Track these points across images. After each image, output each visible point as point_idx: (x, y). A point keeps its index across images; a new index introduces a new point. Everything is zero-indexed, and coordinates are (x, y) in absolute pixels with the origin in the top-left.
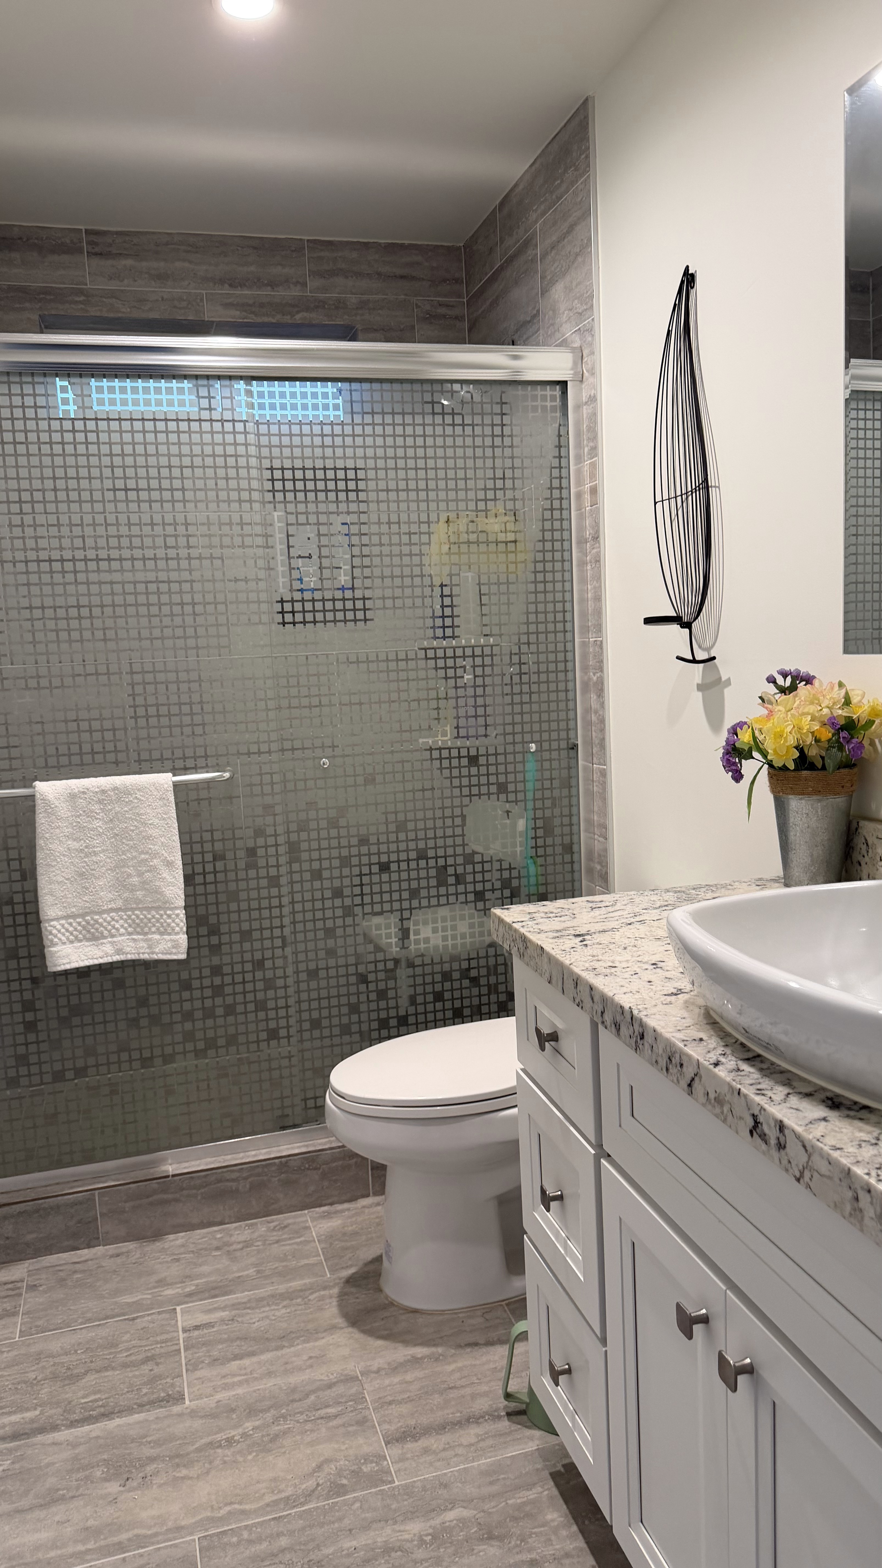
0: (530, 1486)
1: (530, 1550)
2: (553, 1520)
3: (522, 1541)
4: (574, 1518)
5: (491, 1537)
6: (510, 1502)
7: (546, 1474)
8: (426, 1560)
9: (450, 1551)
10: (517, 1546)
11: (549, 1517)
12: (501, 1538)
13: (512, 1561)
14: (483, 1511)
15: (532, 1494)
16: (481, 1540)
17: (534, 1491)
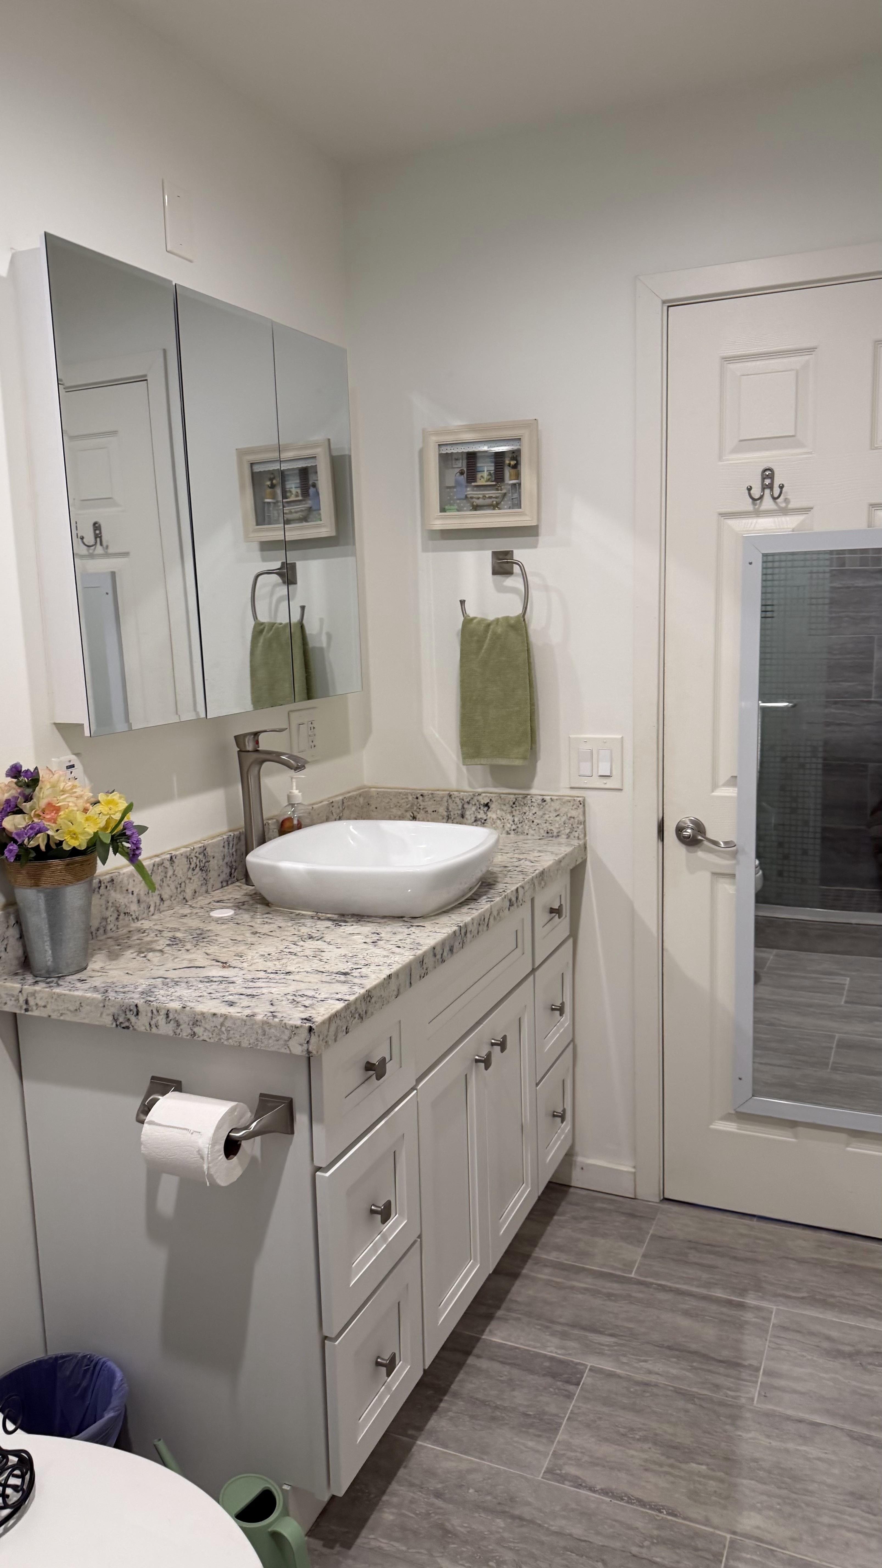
0: (379, 1551)
1: (432, 1505)
2: (393, 1514)
3: (430, 1514)
4: (376, 1504)
5: (447, 1531)
6: (404, 1548)
7: (353, 1552)
8: (510, 1549)
9: (485, 1543)
10: (436, 1514)
11: (391, 1517)
12: (441, 1527)
13: (451, 1506)
14: (431, 1555)
15: (384, 1544)
16: (455, 1535)
17: (378, 1544)
